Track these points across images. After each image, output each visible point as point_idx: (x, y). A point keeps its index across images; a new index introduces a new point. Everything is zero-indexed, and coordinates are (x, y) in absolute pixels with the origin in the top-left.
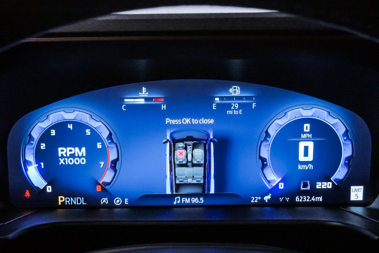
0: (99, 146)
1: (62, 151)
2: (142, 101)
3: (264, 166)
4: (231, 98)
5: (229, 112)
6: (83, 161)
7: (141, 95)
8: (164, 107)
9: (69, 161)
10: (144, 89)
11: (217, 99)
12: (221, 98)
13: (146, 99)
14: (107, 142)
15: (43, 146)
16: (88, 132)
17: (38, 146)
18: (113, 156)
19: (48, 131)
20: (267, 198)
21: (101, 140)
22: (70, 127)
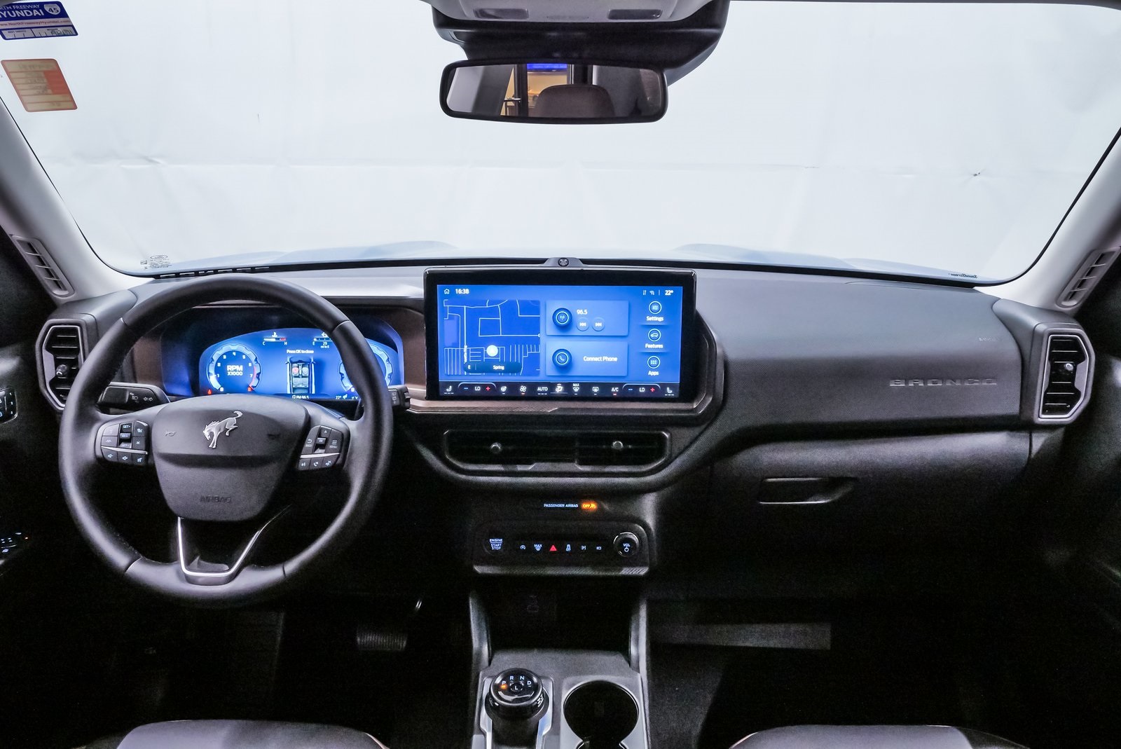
0: (250, 365)
1: (230, 368)
2: (274, 340)
3: (342, 378)
4: (323, 339)
5: (322, 347)
6: (240, 374)
7: (273, 336)
8: (286, 343)
9: (233, 374)
10: (275, 333)
11: (315, 340)
12: (318, 339)
13: (276, 339)
14: (254, 363)
15: (219, 365)
16: (244, 357)
17: (217, 364)
18: (257, 371)
19: (222, 356)
20: (345, 397)
21: (251, 362)
22: (234, 354)
